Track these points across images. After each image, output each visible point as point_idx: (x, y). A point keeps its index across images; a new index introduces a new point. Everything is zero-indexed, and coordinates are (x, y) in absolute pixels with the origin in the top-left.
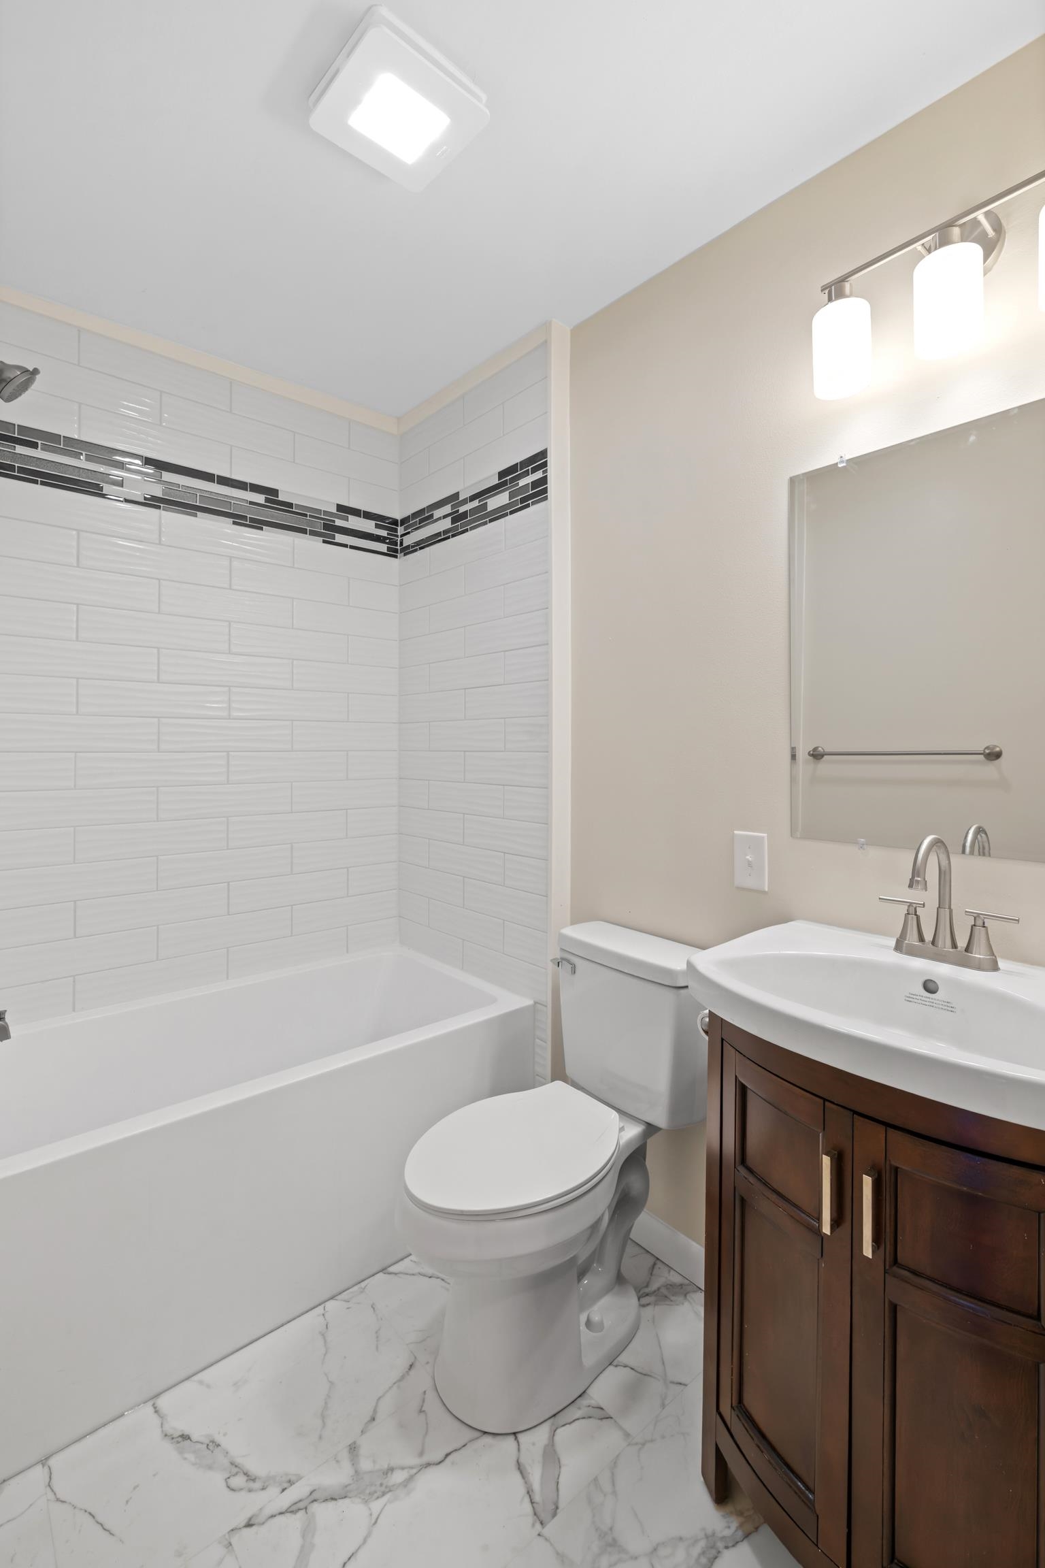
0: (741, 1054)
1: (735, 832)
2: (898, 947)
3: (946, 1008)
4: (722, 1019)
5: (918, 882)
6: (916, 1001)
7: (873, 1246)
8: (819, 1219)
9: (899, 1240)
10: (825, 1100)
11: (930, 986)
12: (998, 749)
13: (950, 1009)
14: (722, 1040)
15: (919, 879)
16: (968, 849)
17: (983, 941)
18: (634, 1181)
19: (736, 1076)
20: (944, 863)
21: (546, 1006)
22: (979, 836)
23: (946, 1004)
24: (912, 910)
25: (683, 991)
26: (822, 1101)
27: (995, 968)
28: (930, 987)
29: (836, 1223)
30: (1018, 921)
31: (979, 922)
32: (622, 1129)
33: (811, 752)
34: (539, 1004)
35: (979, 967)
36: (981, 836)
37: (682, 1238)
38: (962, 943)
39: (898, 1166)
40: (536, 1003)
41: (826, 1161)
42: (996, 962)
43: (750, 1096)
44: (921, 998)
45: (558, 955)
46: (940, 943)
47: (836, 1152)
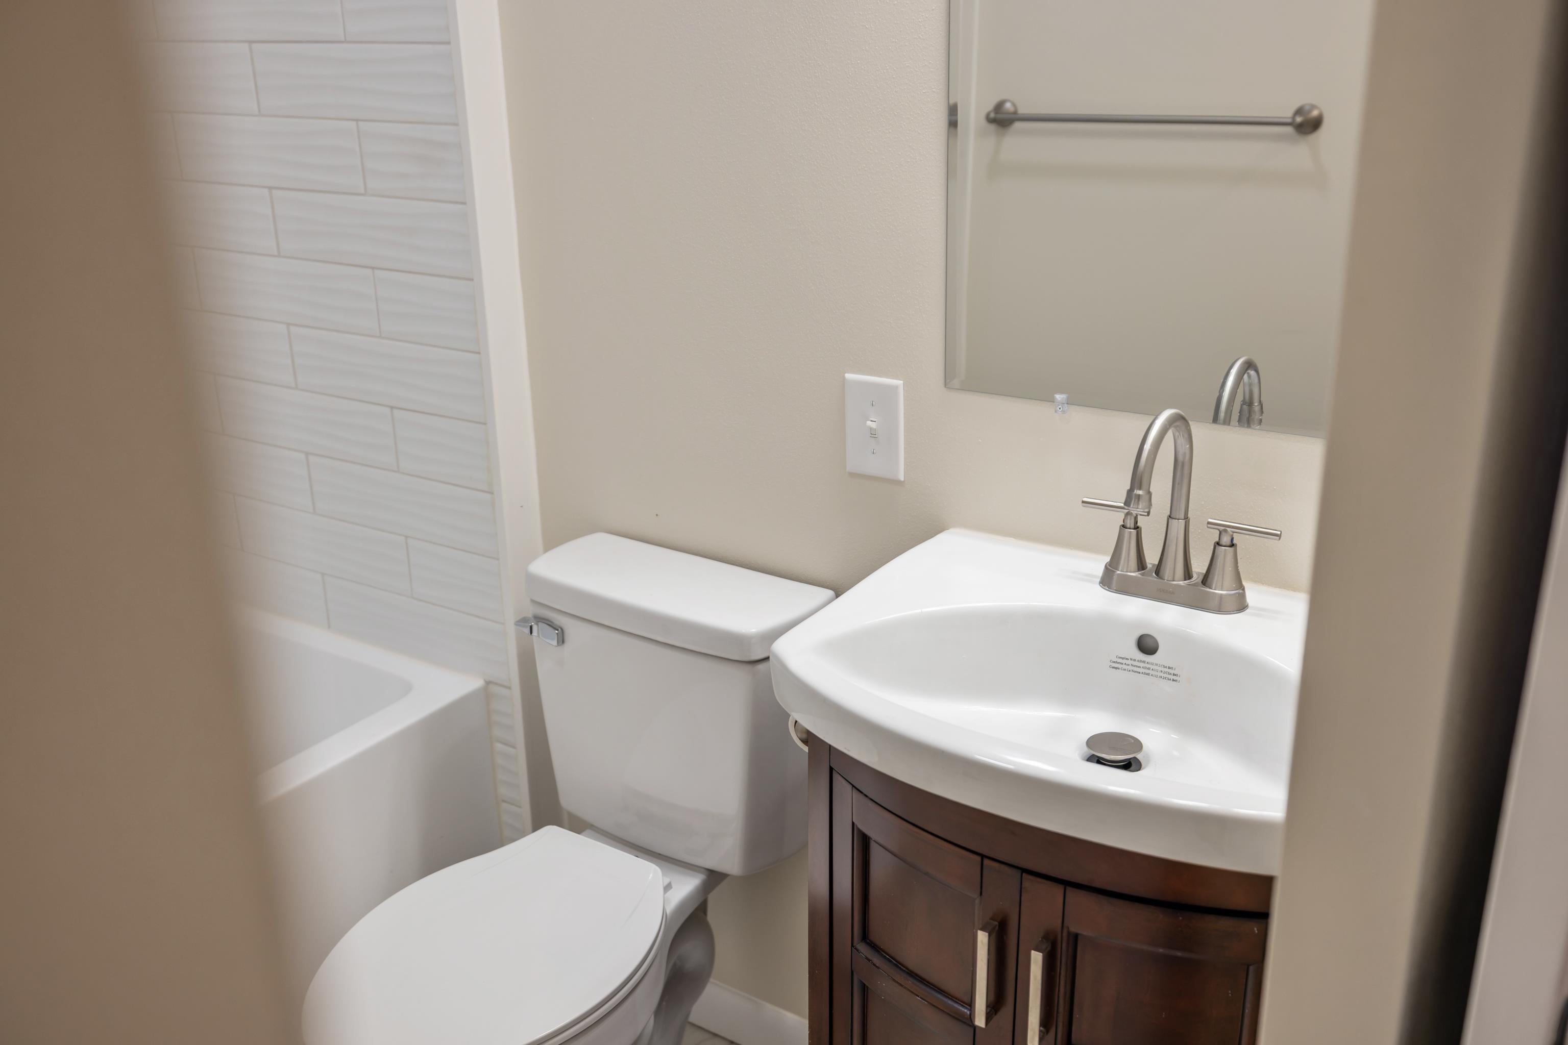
0: (861, 792)
1: (849, 376)
2: (1108, 580)
3: (1165, 675)
4: (830, 746)
5: (1139, 496)
6: (1124, 667)
7: (1040, 1031)
8: (971, 1005)
9: (1074, 1020)
10: (983, 856)
11: (1149, 643)
12: (1315, 113)
13: (1172, 677)
14: (831, 769)
15: (1140, 492)
16: (1222, 414)
17: (1229, 568)
18: (693, 952)
19: (853, 823)
20: (1183, 447)
21: (509, 688)
22: (1246, 376)
23: (1166, 670)
24: (1130, 523)
25: (761, 667)
26: (978, 858)
27: (1241, 606)
28: (1147, 646)
29: (993, 1009)
30: (1279, 536)
31: (1226, 540)
32: (667, 888)
33: (992, 115)
34: (496, 684)
35: (1219, 608)
36: (1249, 376)
37: (772, 1011)
38: (1199, 566)
39: (1079, 931)
40: (488, 683)
41: (982, 938)
42: (1242, 596)
43: (875, 850)
44: (1132, 662)
45: (530, 611)
46: (1167, 572)
47: (997, 923)
